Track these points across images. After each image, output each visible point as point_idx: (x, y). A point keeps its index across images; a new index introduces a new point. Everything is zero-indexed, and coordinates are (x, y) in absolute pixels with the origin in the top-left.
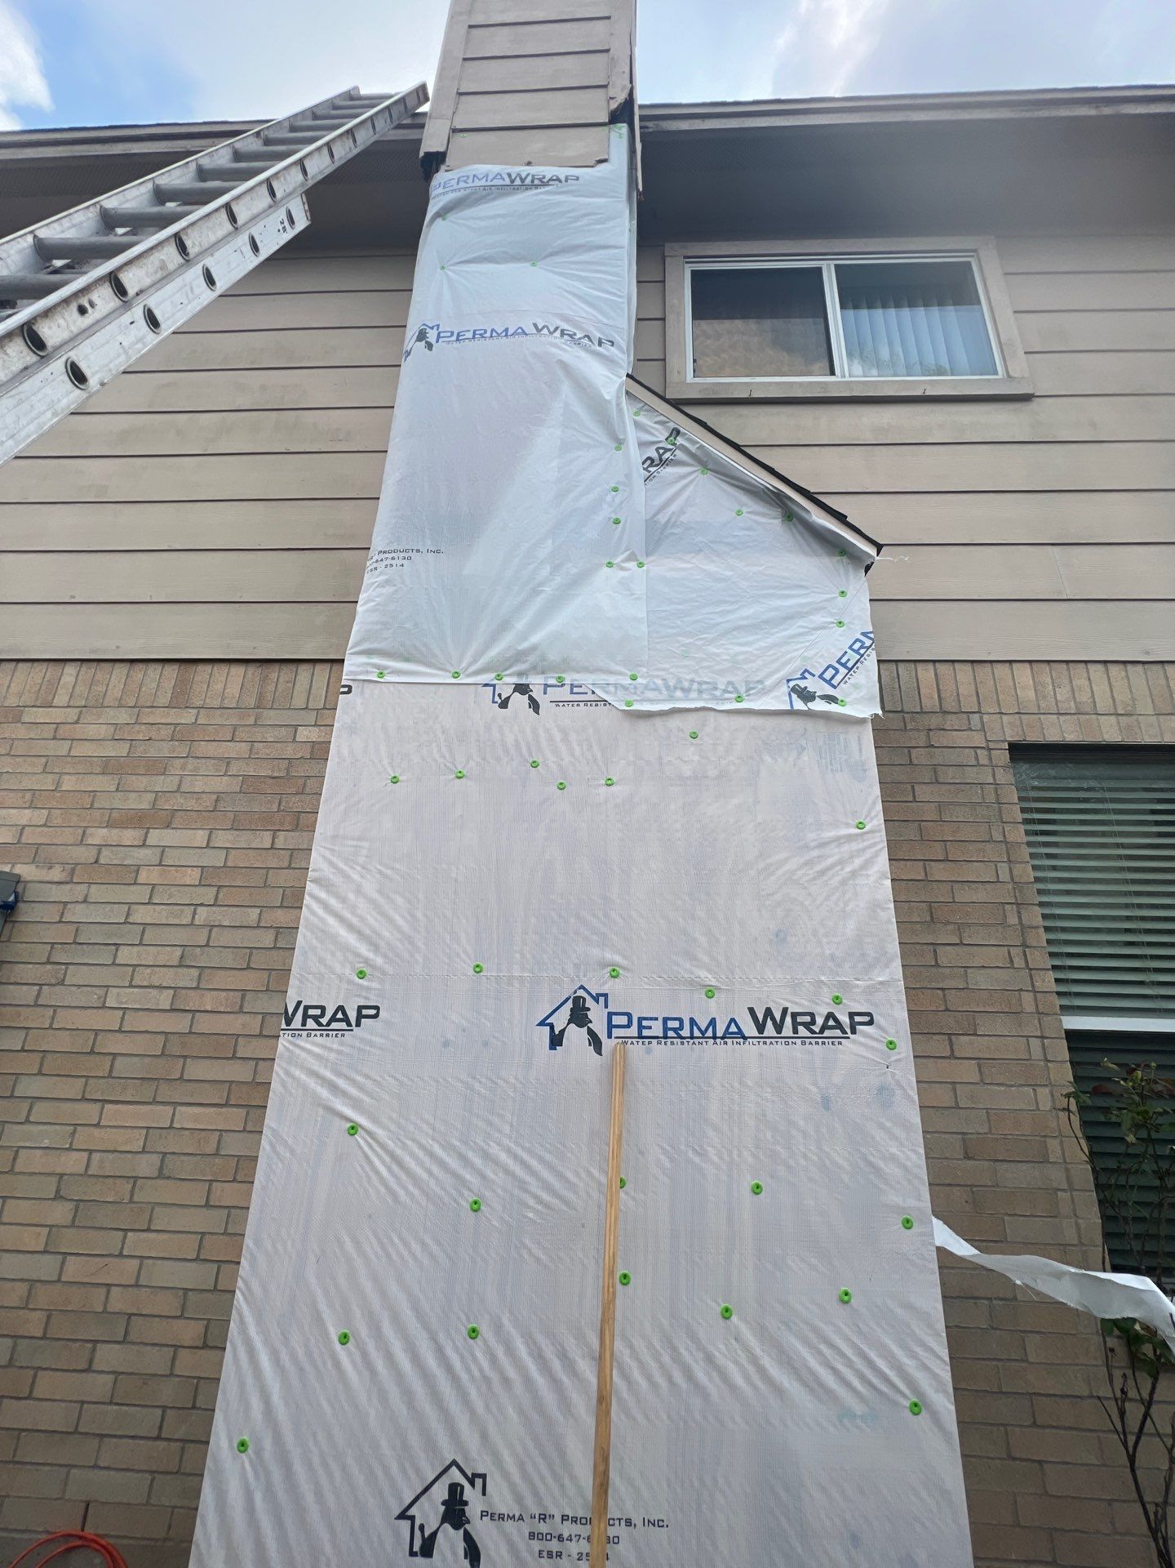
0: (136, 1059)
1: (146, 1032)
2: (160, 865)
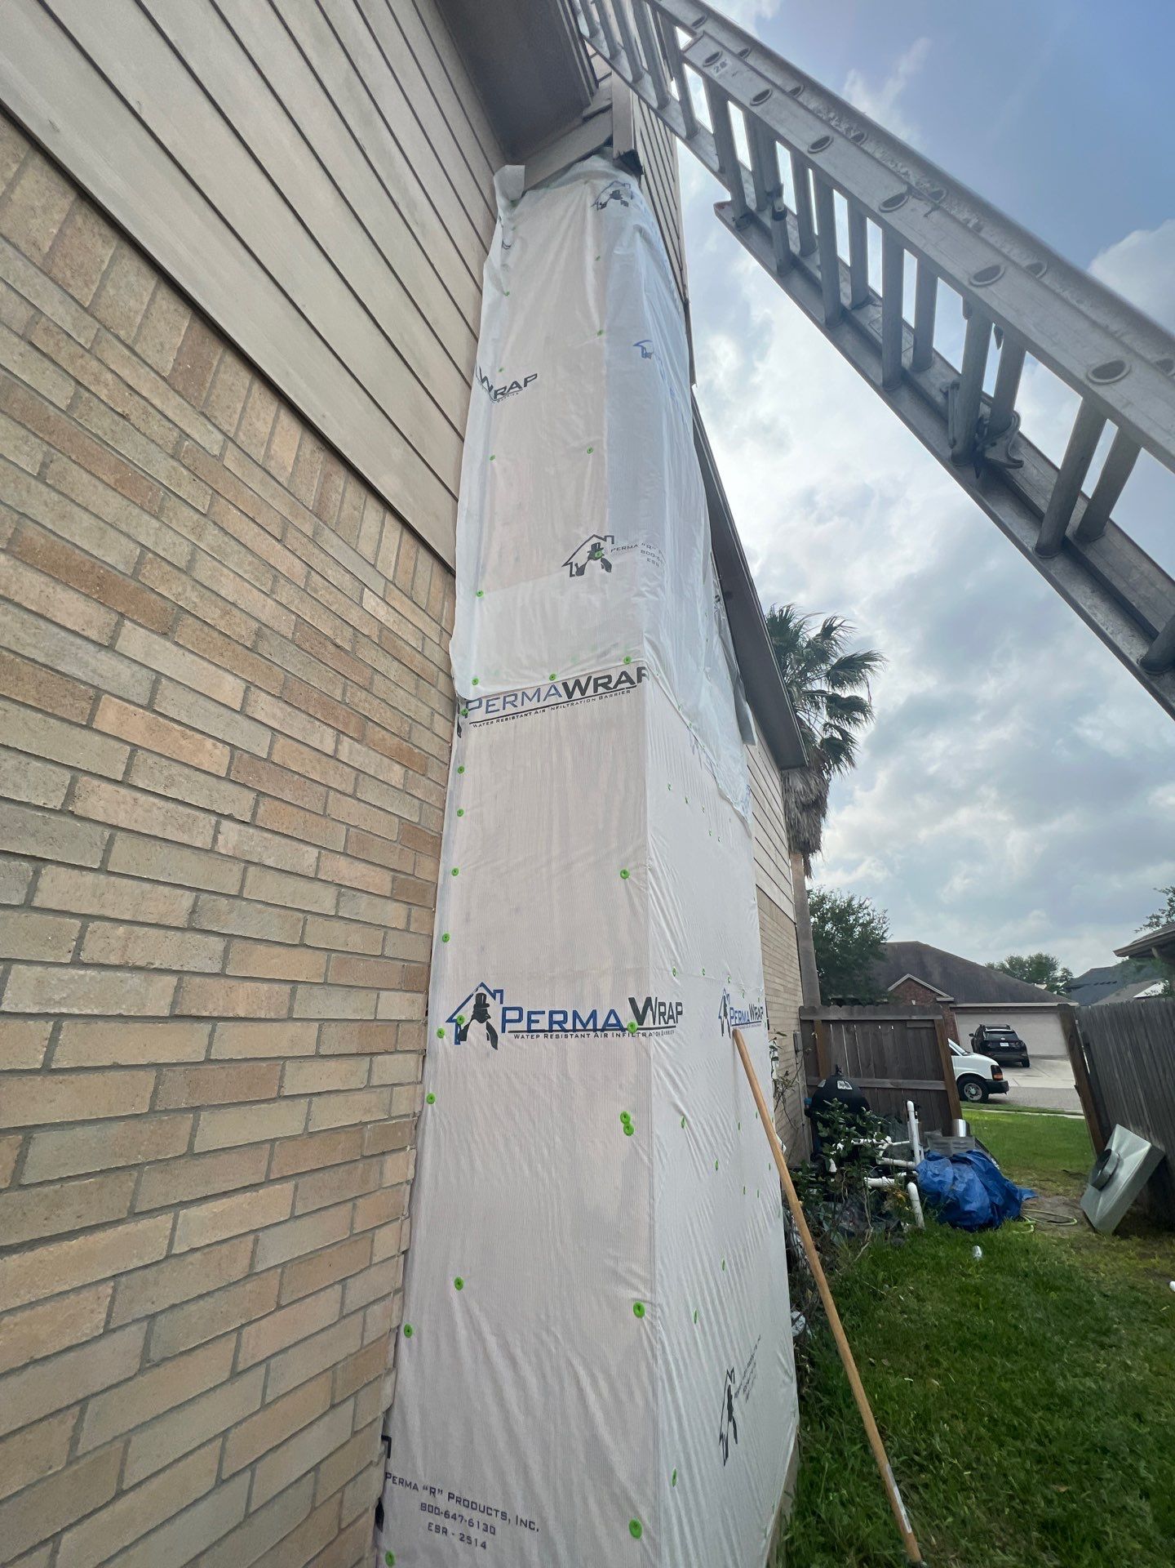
0: (90, 1130)
1: (115, 1067)
2: (149, 707)
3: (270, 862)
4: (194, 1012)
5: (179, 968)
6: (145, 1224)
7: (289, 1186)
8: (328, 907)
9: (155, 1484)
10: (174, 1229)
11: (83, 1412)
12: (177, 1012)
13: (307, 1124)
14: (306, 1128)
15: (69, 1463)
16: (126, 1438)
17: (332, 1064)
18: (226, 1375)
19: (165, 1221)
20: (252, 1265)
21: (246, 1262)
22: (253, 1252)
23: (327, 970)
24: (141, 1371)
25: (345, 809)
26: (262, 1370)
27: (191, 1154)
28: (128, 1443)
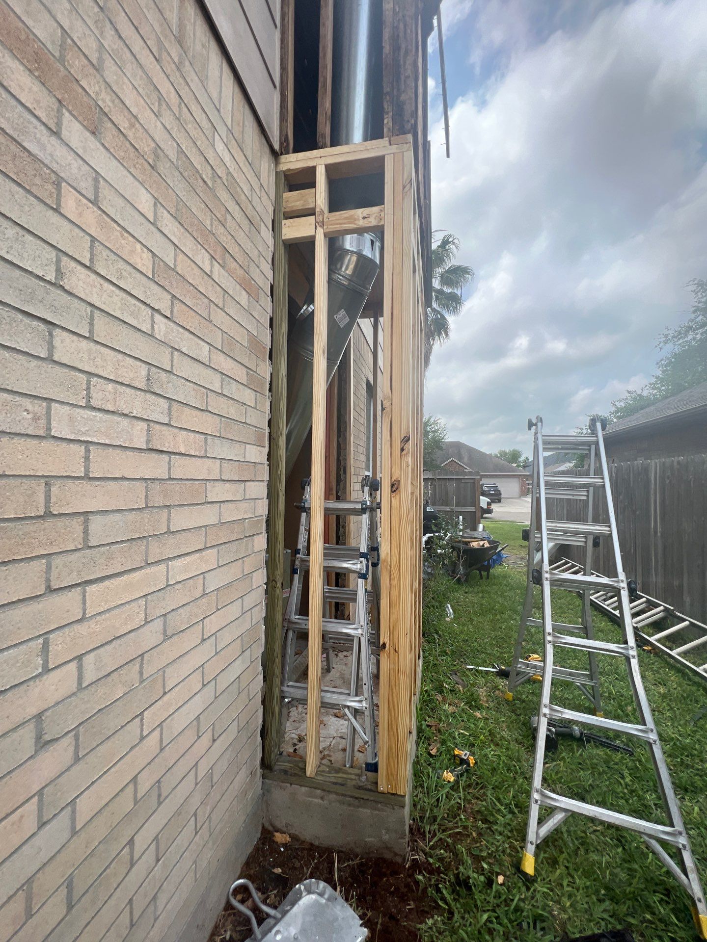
0: (118, 517)
1: (123, 478)
2: (96, 204)
3: (184, 350)
4: (159, 448)
5: (147, 418)
6: (154, 569)
7: (215, 550)
8: (216, 387)
9: (177, 689)
10: (168, 572)
11: (142, 660)
12: (150, 447)
13: (220, 519)
14: (220, 521)
15: (141, 682)
16: (163, 670)
17: (228, 485)
18: (200, 641)
19: (162, 567)
20: (204, 590)
21: (202, 588)
22: (204, 584)
23: (220, 428)
24: (164, 640)
25: (219, 317)
26: (214, 637)
27: (169, 532)
28: (164, 672)
